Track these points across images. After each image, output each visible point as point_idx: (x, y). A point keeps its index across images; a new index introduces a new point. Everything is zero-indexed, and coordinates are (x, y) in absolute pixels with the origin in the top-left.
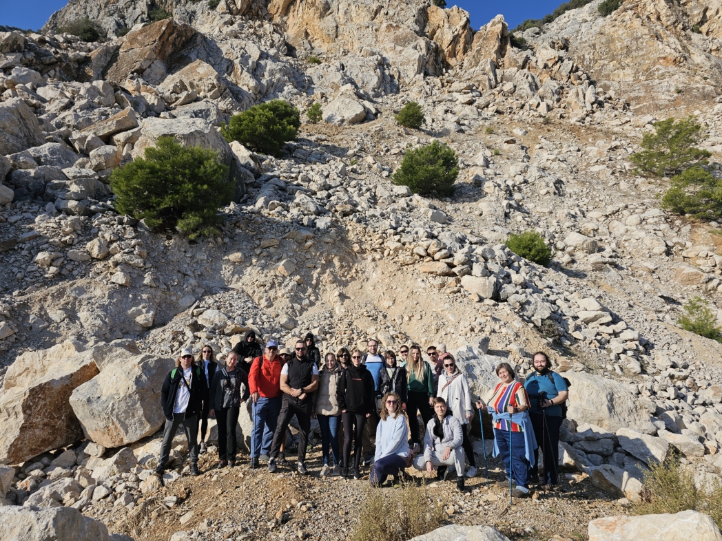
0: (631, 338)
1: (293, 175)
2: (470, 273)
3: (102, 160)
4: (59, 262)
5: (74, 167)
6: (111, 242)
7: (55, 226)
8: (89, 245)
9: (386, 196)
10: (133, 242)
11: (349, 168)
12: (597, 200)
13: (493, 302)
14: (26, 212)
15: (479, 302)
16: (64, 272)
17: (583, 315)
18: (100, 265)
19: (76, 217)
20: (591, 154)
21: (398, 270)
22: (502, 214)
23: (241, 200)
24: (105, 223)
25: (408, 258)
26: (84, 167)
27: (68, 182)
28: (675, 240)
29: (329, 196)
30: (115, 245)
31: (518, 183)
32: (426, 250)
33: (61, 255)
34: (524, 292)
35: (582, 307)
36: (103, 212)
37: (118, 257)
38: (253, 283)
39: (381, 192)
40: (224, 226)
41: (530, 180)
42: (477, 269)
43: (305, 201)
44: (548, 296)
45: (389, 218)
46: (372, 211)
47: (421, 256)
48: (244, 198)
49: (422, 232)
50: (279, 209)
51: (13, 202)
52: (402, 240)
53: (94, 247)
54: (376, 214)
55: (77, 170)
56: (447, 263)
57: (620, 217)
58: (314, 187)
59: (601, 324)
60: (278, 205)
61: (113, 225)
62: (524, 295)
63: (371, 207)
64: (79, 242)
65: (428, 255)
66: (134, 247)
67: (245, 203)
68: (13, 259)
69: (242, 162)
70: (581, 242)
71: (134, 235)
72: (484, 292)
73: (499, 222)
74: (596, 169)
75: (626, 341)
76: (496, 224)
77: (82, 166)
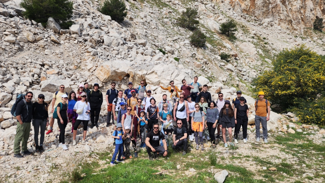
12: (169, 33)
20: (163, 13)
28: (194, 52)
31: (144, 21)
41: (148, 21)
57: (177, 41)
74: (166, 20)
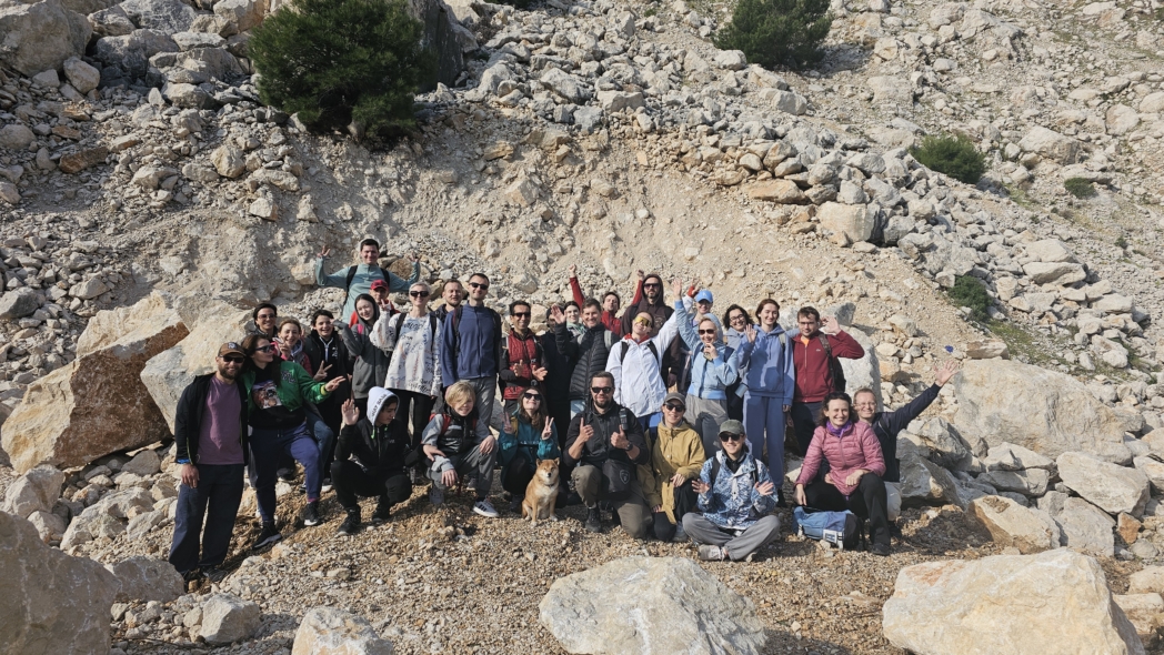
0: (1117, 307)
1: (542, 37)
2: (833, 198)
3: (234, 18)
4: (171, 182)
5: (190, 31)
6: (248, 150)
7: (162, 125)
8: (214, 155)
9: (701, 70)
10: (281, 149)
11: (642, 22)
13: (871, 247)
14: (119, 104)
15: (846, 246)
16: (179, 198)
17: (1033, 269)
18: (232, 186)
19: (193, 111)
21: (711, 195)
22: (908, 96)
23: (457, 82)
24: (238, 121)
25: (729, 173)
26: (205, 31)
27: (179, 55)
29: (600, 72)
30: (254, 154)
31: (943, 40)
32: (762, 160)
33: (175, 171)
34: (930, 230)
35: (1033, 256)
36: (234, 102)
37: (259, 174)
38: (471, 219)
39: (693, 61)
40: (426, 124)
41: (965, 35)
42: (848, 191)
43: (559, 79)
44: (974, 236)
45: (701, 105)
46: (672, 95)
47: (753, 172)
48: (461, 79)
49: (756, 127)
50: (515, 93)
51: (99, 88)
52: (722, 144)
53: (221, 158)
54: (680, 100)
55: (195, 35)
56: (794, 181)
57: (1130, 97)
58: (575, 55)
59: (1066, 286)
60: (514, 87)
61: (250, 123)
62: (928, 234)
63: (671, 87)
64: (199, 151)
65: (765, 168)
66: (282, 159)
67: (463, 85)
68: (104, 178)
69: (460, 17)
70: (1050, 145)
71: (281, 138)
72: (857, 230)
73: (901, 112)
75: (1108, 313)
76: (896, 115)
77: (203, 28)
